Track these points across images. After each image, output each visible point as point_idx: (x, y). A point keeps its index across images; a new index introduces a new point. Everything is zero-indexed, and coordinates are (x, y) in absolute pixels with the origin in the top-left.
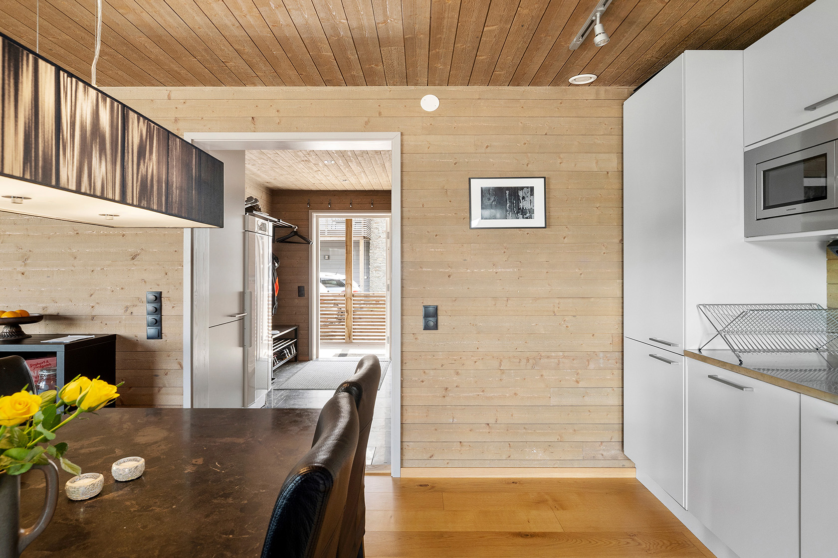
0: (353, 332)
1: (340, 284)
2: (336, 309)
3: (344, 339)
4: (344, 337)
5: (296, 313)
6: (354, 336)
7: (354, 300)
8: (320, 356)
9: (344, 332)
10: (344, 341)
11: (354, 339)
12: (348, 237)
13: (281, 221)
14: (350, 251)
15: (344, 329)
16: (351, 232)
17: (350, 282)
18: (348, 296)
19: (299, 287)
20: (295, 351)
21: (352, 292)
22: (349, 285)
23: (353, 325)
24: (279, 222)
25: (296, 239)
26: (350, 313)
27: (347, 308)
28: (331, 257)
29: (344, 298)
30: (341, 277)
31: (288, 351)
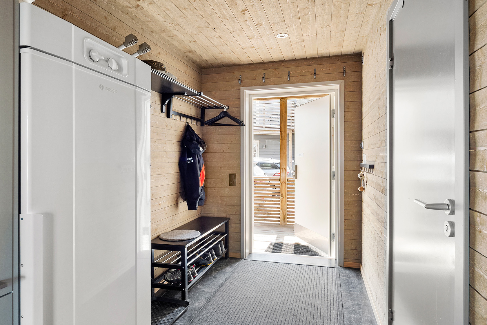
0: (288, 215)
1: (274, 167)
2: (271, 189)
3: (279, 221)
4: (279, 219)
5: (226, 204)
6: (288, 218)
7: (288, 184)
8: (254, 251)
9: (279, 214)
10: (279, 223)
11: (288, 221)
12: (283, 124)
13: (202, 95)
14: (284, 137)
15: (279, 211)
16: (286, 119)
17: (285, 167)
18: (283, 180)
19: (230, 175)
20: (224, 249)
21: (287, 177)
22: (284, 170)
23: (288, 208)
24: (200, 95)
25: (226, 120)
26: (284, 197)
27: (282, 192)
28: (268, 147)
29: (279, 182)
30: (276, 161)
31: (214, 253)
